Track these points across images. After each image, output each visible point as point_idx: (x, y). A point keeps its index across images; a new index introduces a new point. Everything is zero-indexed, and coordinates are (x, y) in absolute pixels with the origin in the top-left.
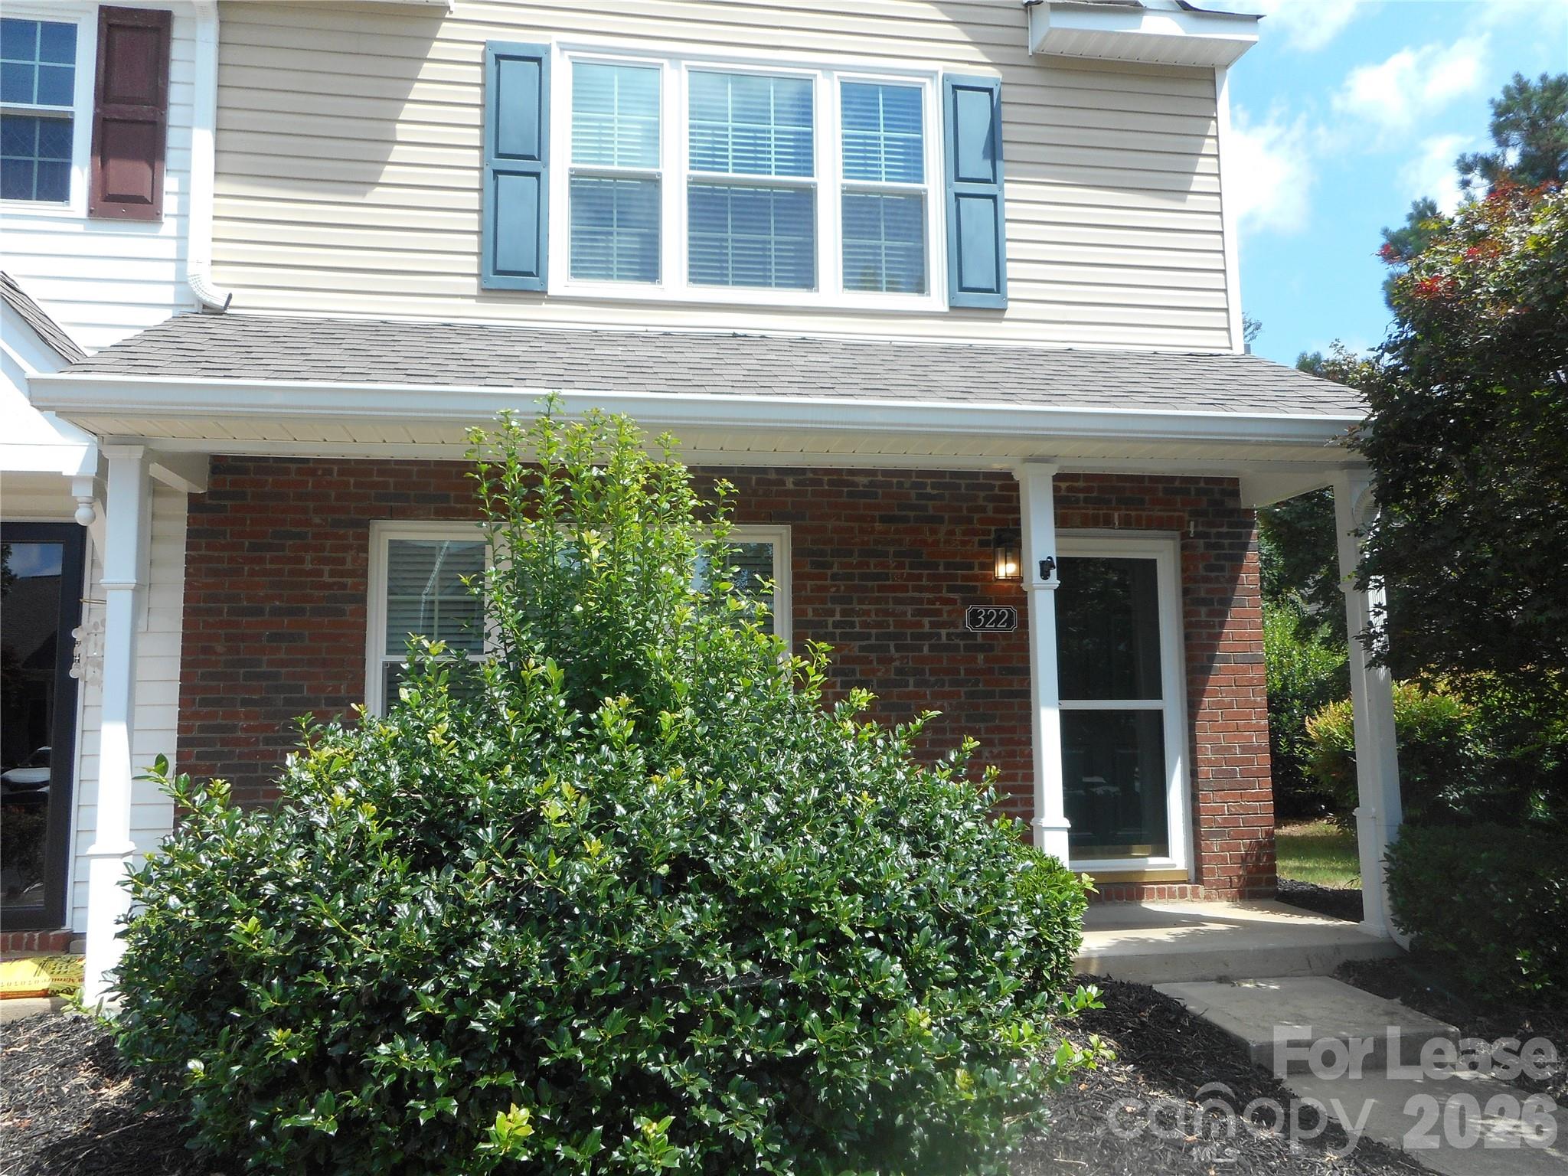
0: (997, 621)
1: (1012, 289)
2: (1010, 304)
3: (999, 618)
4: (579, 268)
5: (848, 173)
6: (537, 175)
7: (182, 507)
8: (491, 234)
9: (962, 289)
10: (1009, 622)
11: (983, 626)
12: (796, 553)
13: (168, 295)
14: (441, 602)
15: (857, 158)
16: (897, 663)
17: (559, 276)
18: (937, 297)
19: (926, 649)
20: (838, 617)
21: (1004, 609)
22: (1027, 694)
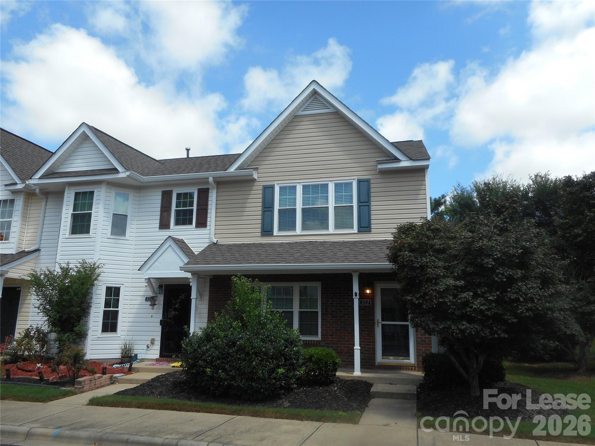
0: (366, 303)
1: (373, 226)
2: (372, 230)
3: (367, 302)
4: (280, 229)
5: (336, 203)
6: (272, 211)
7: (209, 280)
8: (263, 224)
9: (361, 227)
10: (369, 303)
11: (363, 304)
12: (322, 288)
13: (207, 241)
14: (276, 298)
15: (337, 199)
16: (343, 312)
17: (276, 232)
18: (355, 230)
19: (350, 309)
20: (330, 302)
21: (368, 300)
22: (373, 320)
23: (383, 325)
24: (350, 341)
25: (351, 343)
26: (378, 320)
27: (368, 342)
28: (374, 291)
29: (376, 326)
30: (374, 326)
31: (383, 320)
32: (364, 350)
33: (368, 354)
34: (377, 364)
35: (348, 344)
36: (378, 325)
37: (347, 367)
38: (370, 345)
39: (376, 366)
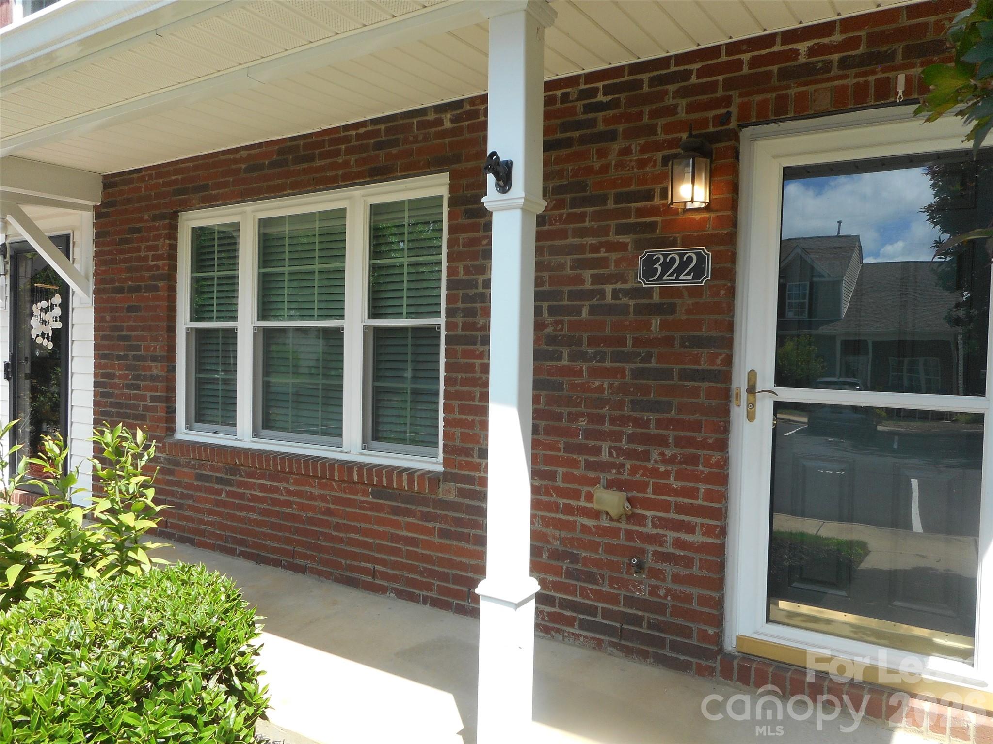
0: (679, 271)
3: (683, 265)
10: (698, 272)
11: (660, 278)
19: (585, 312)
21: (691, 252)
22: (725, 375)
23: (779, 407)
24: (576, 495)
25: (583, 503)
26: (752, 374)
27: (681, 509)
28: (735, 188)
29: (738, 412)
30: (726, 412)
31: (782, 379)
32: (655, 553)
33: (676, 578)
34: (730, 645)
35: (568, 510)
36: (752, 405)
37: (558, 631)
38: (690, 529)
39: (729, 658)
